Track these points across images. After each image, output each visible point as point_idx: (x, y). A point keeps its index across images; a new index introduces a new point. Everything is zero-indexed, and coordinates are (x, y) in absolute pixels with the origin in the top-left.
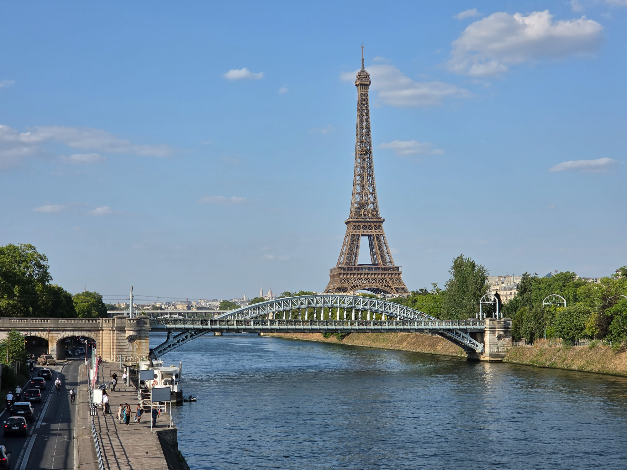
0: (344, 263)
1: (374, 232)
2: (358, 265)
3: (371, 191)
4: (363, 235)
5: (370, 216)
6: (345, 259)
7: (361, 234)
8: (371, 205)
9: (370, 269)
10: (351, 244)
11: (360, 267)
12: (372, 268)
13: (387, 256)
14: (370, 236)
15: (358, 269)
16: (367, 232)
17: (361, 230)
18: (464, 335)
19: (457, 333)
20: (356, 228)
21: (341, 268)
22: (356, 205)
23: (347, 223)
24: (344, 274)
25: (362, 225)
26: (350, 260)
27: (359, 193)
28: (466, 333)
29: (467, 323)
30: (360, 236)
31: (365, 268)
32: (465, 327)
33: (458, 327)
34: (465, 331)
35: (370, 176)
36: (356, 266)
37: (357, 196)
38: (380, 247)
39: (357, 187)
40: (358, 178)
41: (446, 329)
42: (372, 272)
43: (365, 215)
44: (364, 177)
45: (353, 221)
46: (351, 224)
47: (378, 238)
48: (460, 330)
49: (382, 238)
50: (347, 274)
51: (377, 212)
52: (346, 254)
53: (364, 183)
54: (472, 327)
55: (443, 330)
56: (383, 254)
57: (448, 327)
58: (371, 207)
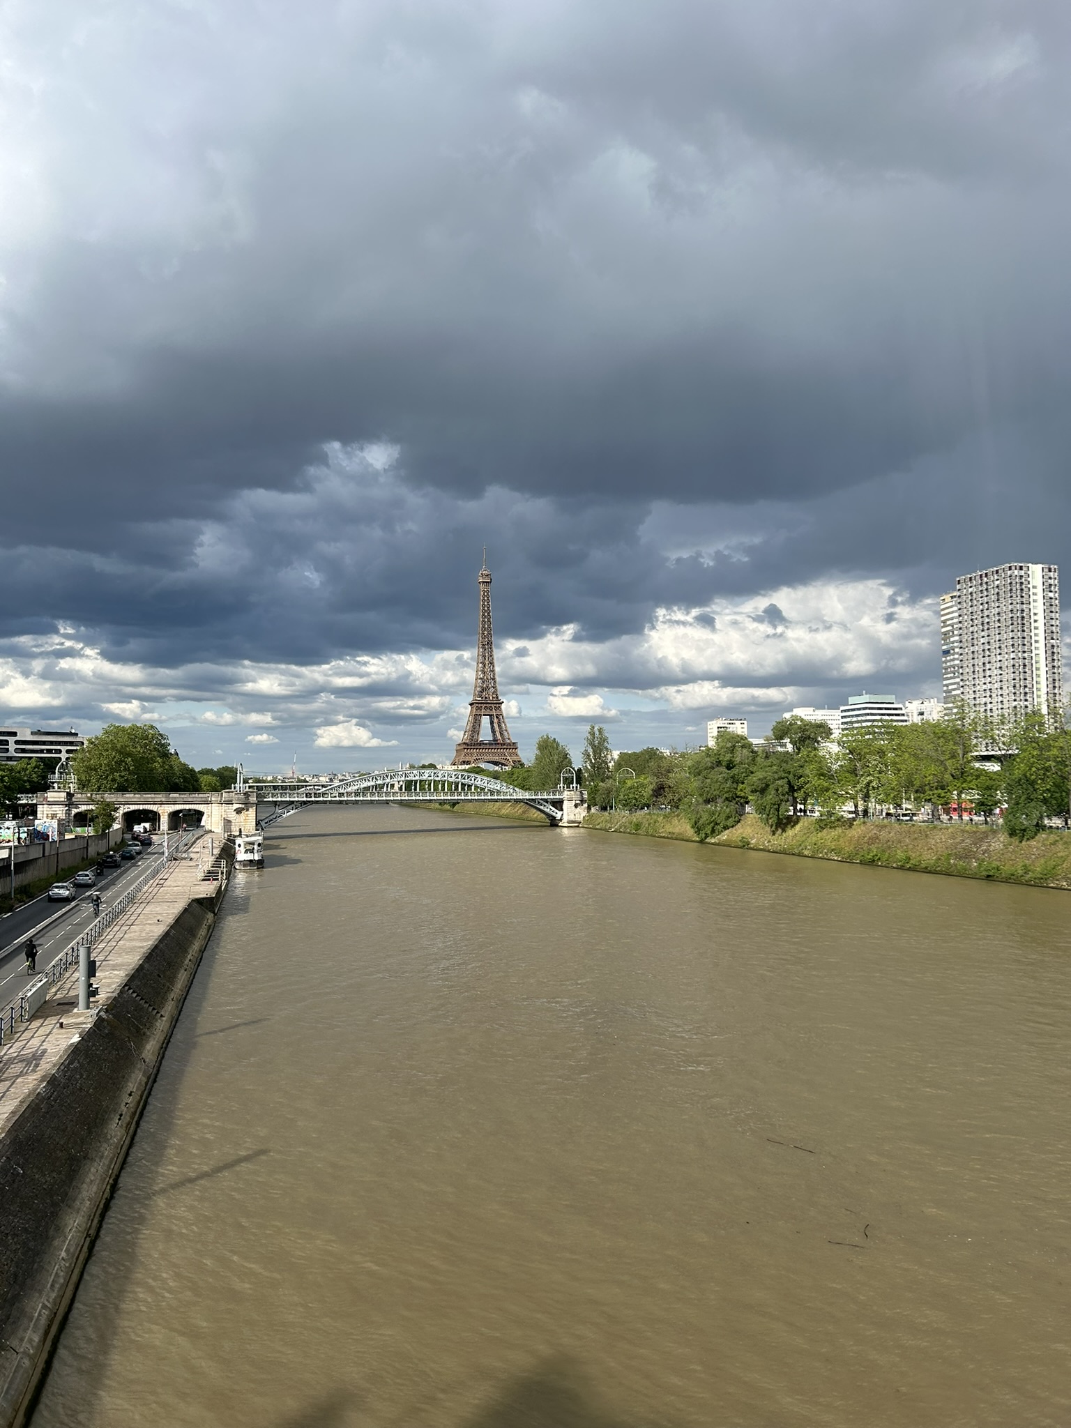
0: (468, 740)
1: (494, 712)
3: (492, 677)
4: (484, 715)
5: (491, 698)
6: (469, 736)
7: (482, 714)
9: (490, 745)
10: (474, 723)
11: (481, 743)
12: (492, 744)
13: (505, 733)
14: (490, 716)
15: (480, 745)
16: (488, 712)
17: (483, 710)
18: (545, 804)
19: (539, 803)
20: (480, 708)
21: (465, 743)
22: (478, 689)
23: (471, 704)
24: (468, 749)
25: (484, 706)
26: (473, 737)
27: (481, 679)
28: (547, 802)
29: (548, 794)
30: (482, 716)
31: (486, 744)
32: (546, 797)
33: (540, 797)
34: (546, 801)
35: (491, 663)
36: (479, 741)
37: (479, 681)
38: (499, 726)
39: (480, 673)
40: (481, 665)
41: (530, 799)
42: (492, 747)
43: (486, 698)
44: (485, 664)
45: (476, 703)
46: (475, 706)
47: (497, 717)
48: (542, 799)
49: (500, 717)
50: (471, 749)
51: (498, 696)
52: (470, 731)
53: (486, 670)
54: (552, 797)
55: (527, 800)
56: (500, 731)
57: (531, 797)
58: (492, 690)
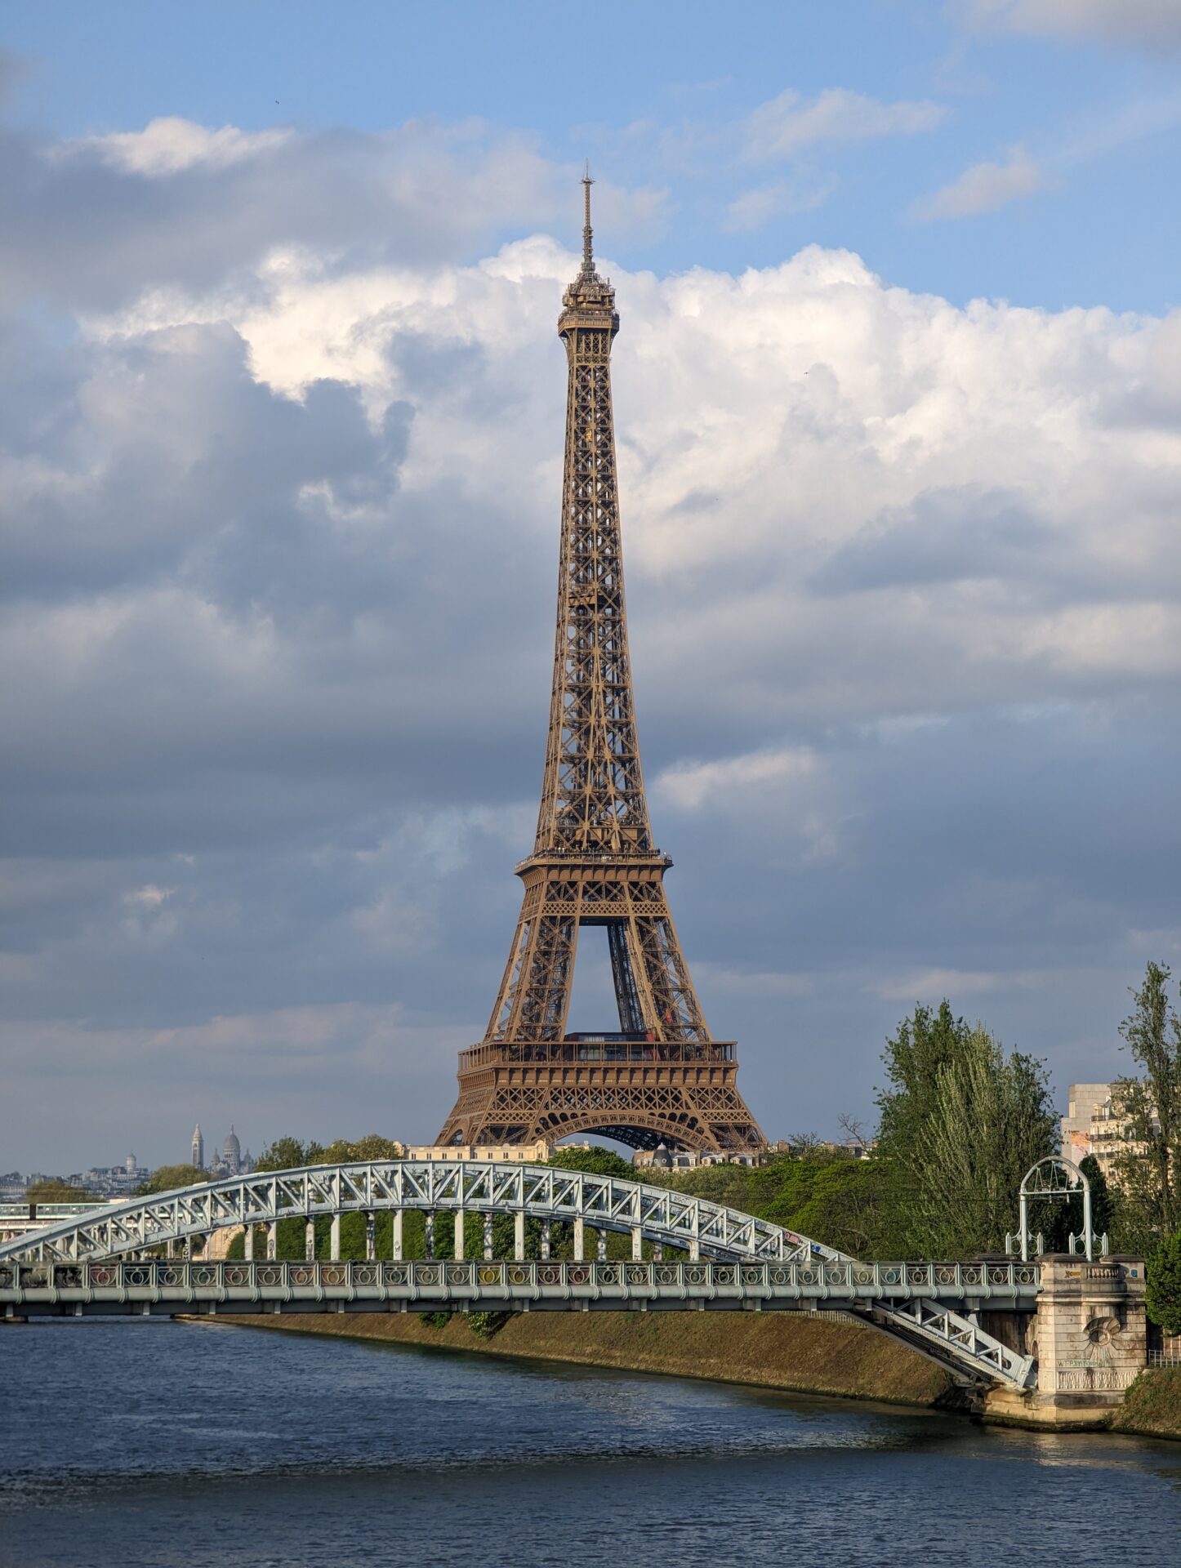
0: (514, 1031)
1: (627, 907)
2: (567, 1038)
3: (619, 750)
4: (584, 921)
5: (615, 845)
6: (519, 1013)
7: (578, 915)
8: (620, 803)
9: (612, 1052)
10: (538, 955)
11: (577, 1045)
12: (621, 1049)
13: (679, 1002)
14: (616, 925)
15: (568, 1052)
16: (603, 907)
17: (580, 901)
20: (564, 891)
21: (500, 1047)
22: (561, 805)
23: (525, 873)
24: (513, 1070)
25: (582, 879)
26: (535, 1017)
27: (571, 759)
30: (573, 923)
31: (595, 1047)
35: (617, 691)
36: (562, 1038)
37: (563, 769)
38: (651, 969)
39: (565, 733)
40: (569, 699)
42: (622, 1064)
43: (592, 843)
44: (590, 695)
45: (550, 867)
46: (542, 879)
47: (643, 932)
49: (658, 930)
50: (527, 1071)
51: (641, 831)
52: (523, 993)
53: (593, 720)
56: (666, 992)
58: (618, 810)
